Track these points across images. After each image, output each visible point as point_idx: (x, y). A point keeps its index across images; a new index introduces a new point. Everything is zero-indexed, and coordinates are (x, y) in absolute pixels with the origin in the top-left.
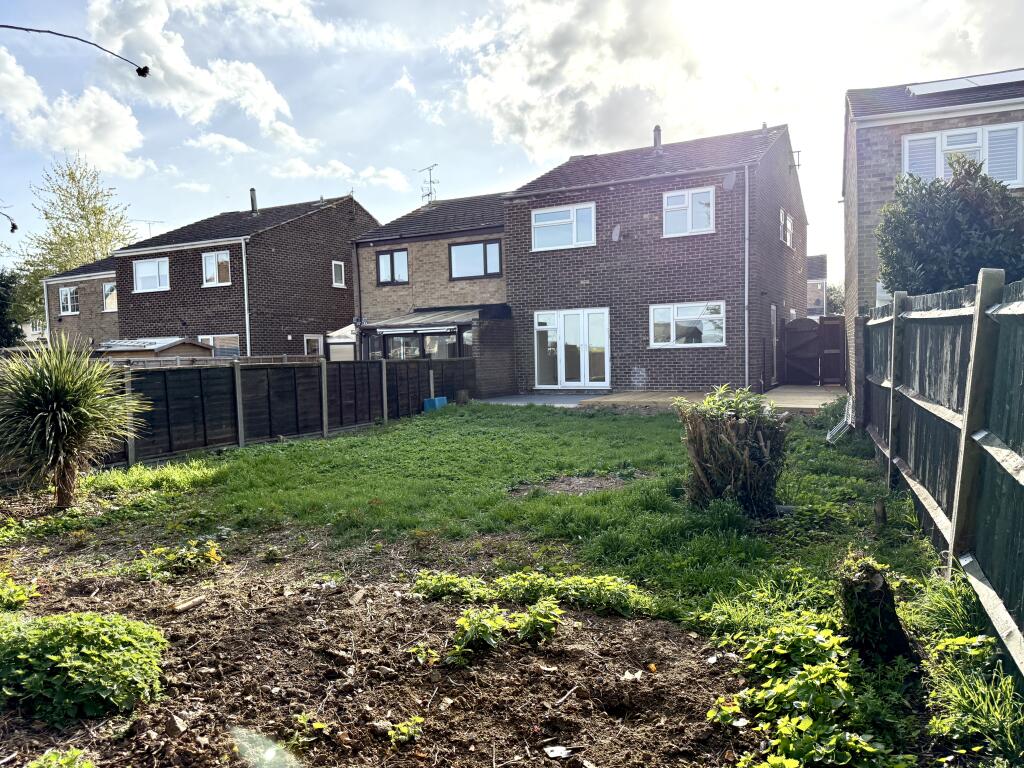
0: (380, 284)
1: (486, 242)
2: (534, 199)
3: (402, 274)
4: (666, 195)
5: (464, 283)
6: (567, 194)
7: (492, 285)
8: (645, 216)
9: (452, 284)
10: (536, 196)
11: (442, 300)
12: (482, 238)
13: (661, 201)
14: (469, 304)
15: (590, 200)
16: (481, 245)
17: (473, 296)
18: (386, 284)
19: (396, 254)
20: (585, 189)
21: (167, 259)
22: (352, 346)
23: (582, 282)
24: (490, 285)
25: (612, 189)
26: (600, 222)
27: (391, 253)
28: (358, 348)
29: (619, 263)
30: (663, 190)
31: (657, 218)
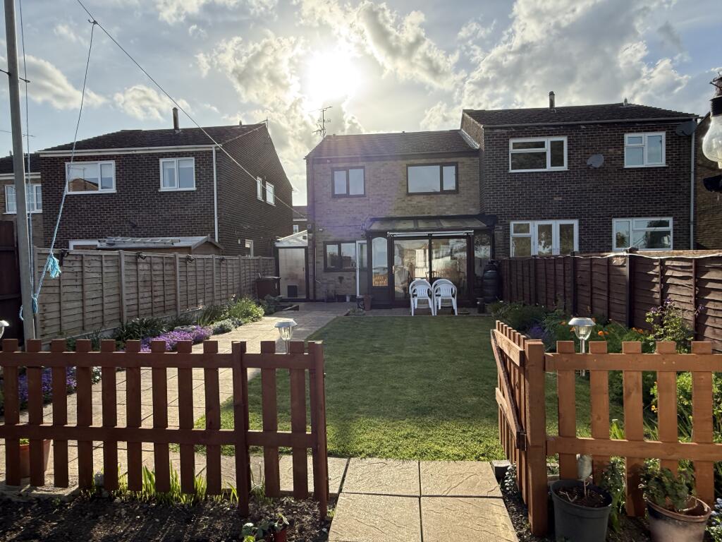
0: (335, 196)
1: (442, 165)
2: (514, 130)
3: (357, 189)
4: (627, 136)
5: (422, 197)
6: (544, 128)
7: (449, 200)
8: (610, 150)
9: (409, 198)
10: (515, 128)
11: (399, 212)
12: (439, 161)
13: (623, 140)
14: (426, 215)
15: (563, 135)
16: (438, 167)
17: (430, 209)
18: (340, 196)
19: (351, 171)
20: (560, 126)
21: (113, 162)
22: (304, 250)
23: (555, 199)
24: (447, 199)
25: (583, 127)
26: (571, 152)
27: (346, 169)
28: (310, 252)
29: (588, 185)
30: (625, 132)
31: (620, 152)
